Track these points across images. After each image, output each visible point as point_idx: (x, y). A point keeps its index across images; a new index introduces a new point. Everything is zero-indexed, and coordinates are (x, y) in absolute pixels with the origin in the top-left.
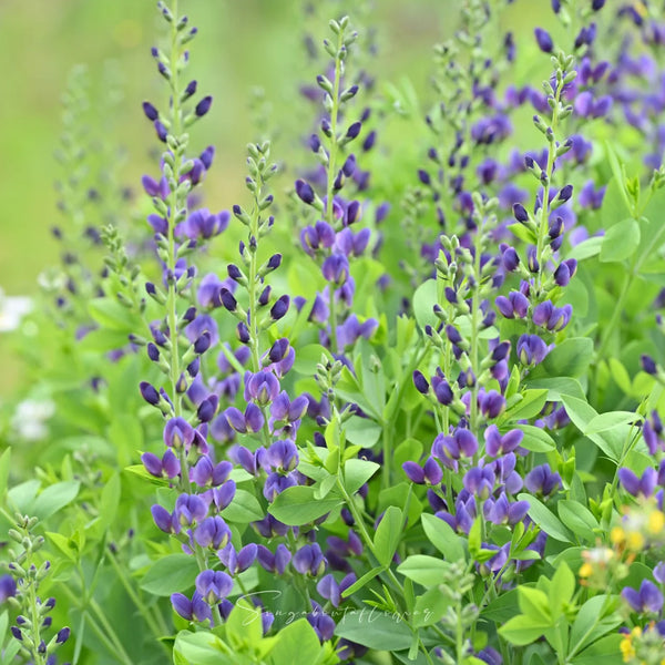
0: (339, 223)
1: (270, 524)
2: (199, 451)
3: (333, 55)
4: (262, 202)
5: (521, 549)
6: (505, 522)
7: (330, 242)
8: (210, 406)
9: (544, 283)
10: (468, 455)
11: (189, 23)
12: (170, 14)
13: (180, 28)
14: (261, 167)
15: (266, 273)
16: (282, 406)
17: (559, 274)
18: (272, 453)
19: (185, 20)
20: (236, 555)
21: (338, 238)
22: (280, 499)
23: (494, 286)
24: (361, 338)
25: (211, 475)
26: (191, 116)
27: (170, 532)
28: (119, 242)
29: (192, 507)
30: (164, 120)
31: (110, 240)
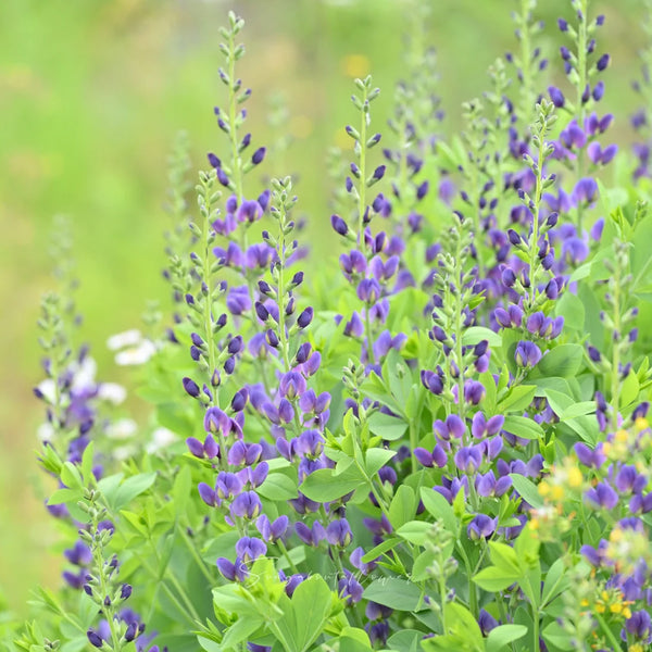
0: (369, 252)
1: (303, 503)
2: (236, 436)
3: (360, 109)
4: (285, 228)
5: (505, 518)
6: (493, 494)
7: (362, 268)
8: (241, 397)
9: (536, 298)
10: (457, 437)
11: (242, 86)
12: (227, 78)
13: (236, 89)
14: (283, 198)
15: (292, 287)
16: (309, 401)
17: (550, 289)
18: (302, 440)
19: (239, 82)
20: (269, 525)
21: (371, 265)
22: (308, 480)
23: (473, 292)
24: (392, 349)
25: (245, 456)
26: (249, 163)
27: (214, 506)
28: (184, 270)
29: (228, 483)
30: (225, 168)
31: (177, 269)
